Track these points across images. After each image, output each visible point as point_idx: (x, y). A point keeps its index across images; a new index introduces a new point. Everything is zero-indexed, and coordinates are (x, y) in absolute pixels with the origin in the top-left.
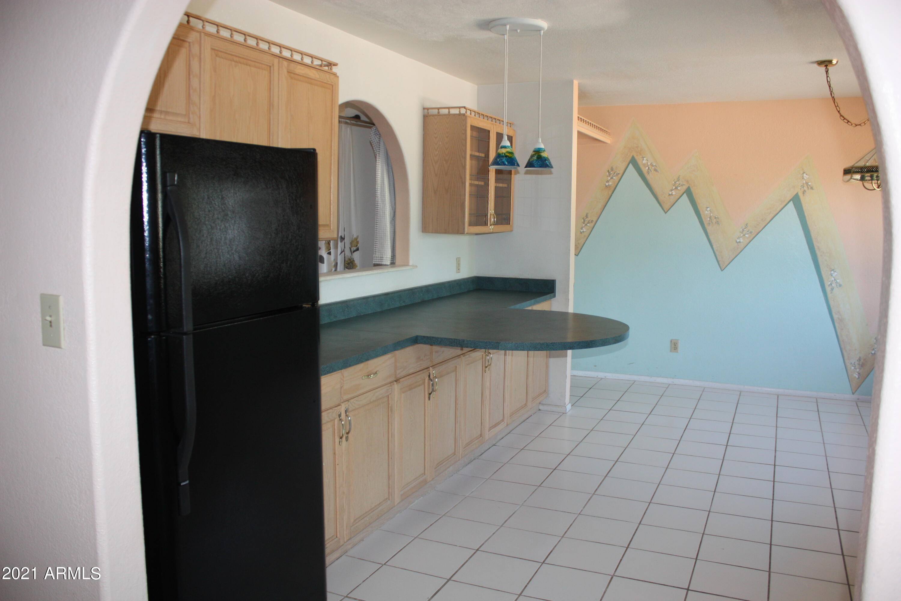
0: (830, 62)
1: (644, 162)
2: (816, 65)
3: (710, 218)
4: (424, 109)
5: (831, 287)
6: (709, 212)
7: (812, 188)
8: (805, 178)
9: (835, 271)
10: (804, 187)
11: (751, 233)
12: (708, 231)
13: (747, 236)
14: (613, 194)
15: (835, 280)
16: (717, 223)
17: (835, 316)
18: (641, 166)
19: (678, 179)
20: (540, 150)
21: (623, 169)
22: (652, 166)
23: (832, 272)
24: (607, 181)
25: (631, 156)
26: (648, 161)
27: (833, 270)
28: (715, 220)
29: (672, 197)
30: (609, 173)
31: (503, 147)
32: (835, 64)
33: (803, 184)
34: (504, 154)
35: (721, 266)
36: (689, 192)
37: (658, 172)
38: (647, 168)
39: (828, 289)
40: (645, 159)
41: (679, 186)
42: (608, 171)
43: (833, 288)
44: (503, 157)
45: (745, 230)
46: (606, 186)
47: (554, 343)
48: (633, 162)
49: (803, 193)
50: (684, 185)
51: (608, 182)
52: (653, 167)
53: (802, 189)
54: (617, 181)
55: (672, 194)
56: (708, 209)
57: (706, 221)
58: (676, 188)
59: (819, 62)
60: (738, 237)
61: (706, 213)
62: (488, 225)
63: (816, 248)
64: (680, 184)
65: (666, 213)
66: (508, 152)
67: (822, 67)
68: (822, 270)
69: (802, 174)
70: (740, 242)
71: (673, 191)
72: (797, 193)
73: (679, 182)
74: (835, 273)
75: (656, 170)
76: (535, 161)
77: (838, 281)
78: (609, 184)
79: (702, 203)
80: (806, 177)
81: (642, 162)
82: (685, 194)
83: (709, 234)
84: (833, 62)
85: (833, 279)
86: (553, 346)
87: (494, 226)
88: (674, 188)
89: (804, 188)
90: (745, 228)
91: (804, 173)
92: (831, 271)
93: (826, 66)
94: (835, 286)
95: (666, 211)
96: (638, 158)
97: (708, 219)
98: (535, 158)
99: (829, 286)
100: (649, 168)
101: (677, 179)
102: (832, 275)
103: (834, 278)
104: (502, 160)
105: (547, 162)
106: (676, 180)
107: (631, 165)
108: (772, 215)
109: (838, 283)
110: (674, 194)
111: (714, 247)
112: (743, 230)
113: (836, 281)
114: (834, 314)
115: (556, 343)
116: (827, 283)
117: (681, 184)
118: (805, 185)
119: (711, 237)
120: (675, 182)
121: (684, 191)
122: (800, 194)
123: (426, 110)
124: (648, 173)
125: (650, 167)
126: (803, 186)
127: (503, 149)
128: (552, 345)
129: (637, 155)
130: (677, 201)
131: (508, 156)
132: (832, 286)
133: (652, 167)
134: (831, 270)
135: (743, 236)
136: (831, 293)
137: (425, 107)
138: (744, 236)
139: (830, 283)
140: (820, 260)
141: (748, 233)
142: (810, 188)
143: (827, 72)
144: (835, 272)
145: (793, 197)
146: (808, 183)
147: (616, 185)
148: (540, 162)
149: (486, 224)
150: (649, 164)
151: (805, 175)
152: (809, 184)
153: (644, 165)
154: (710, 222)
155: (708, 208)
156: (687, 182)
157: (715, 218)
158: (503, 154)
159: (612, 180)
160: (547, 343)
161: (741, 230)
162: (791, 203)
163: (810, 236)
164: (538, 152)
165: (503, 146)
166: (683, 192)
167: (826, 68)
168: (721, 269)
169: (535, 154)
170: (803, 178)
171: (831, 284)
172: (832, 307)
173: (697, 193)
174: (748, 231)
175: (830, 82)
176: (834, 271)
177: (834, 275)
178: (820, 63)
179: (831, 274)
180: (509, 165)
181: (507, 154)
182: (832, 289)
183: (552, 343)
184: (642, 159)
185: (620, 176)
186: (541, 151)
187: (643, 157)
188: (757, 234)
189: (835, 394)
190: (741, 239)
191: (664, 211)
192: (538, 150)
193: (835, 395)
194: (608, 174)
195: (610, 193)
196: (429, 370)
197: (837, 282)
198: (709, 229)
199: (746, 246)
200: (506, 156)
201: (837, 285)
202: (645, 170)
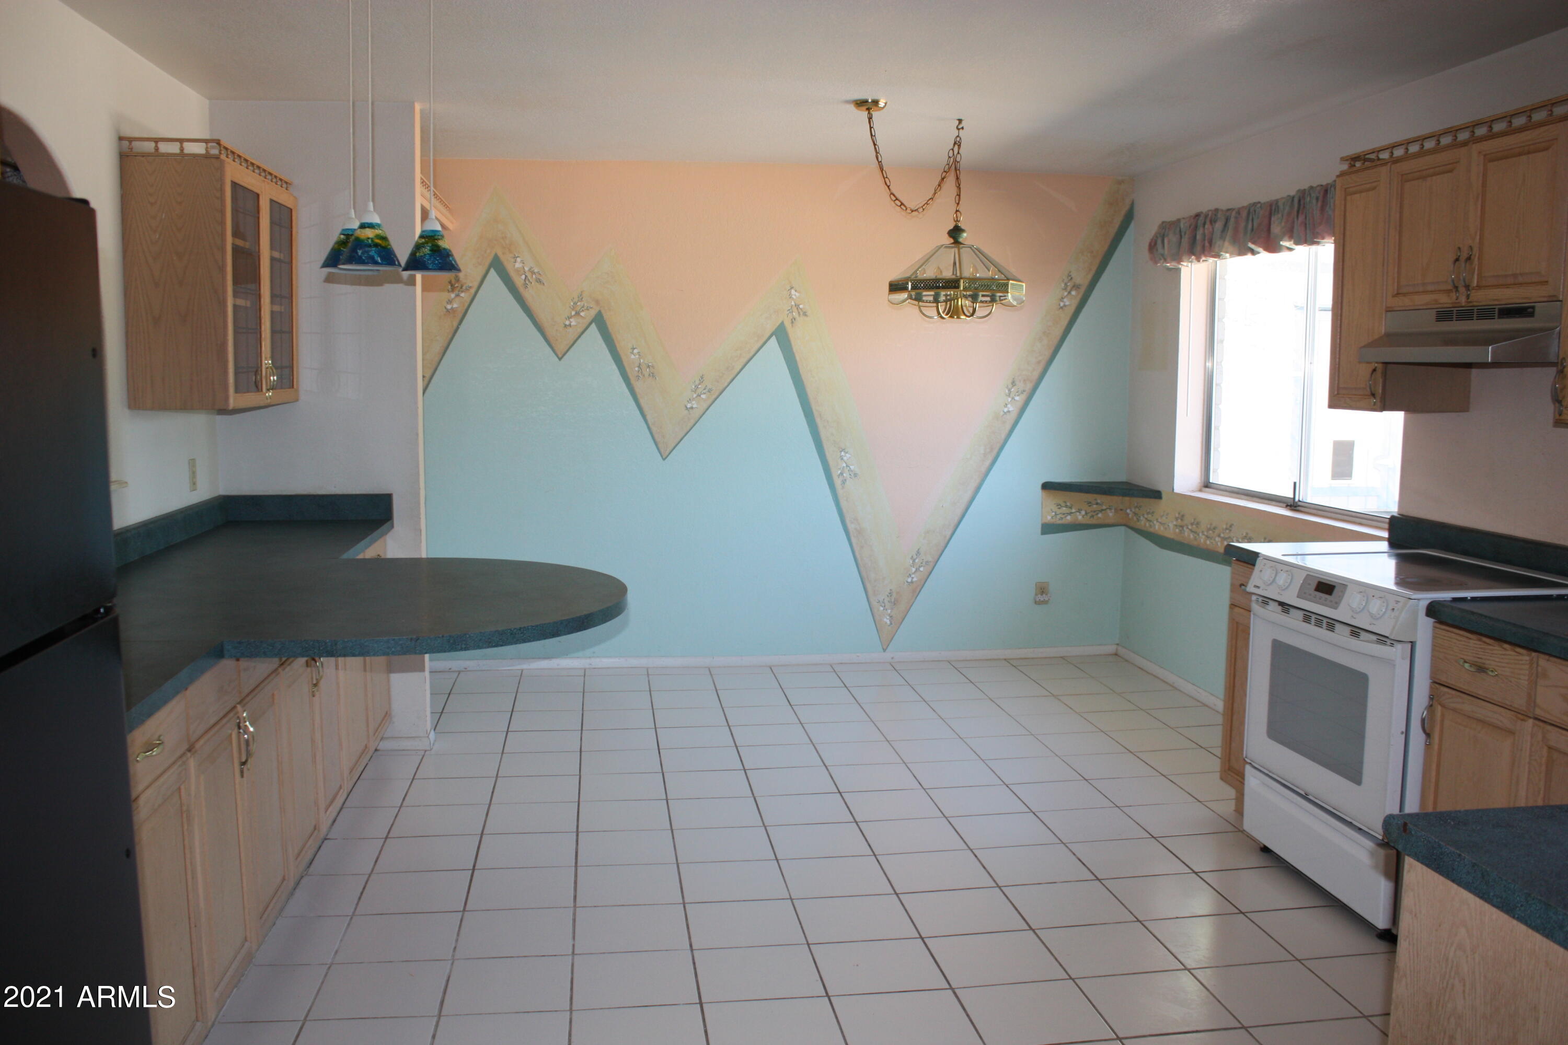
0: (876, 102)
1: (518, 265)
2: (852, 107)
3: (639, 367)
4: (121, 139)
5: (841, 478)
6: (637, 356)
7: (805, 314)
8: (793, 296)
9: (846, 450)
10: (792, 312)
11: (709, 391)
12: (637, 390)
13: (703, 396)
14: (462, 325)
15: (847, 466)
16: (652, 375)
17: (851, 527)
18: (513, 274)
19: (581, 297)
20: (435, 235)
21: (479, 279)
22: (533, 273)
23: (843, 453)
24: (449, 300)
25: (492, 255)
26: (523, 263)
27: (843, 450)
28: (648, 370)
29: (570, 330)
30: (452, 286)
31: (366, 225)
32: (882, 106)
33: (792, 307)
34: (372, 239)
35: (662, 450)
36: (599, 321)
37: (544, 284)
38: (523, 277)
39: (838, 482)
40: (519, 260)
41: (583, 311)
42: (450, 282)
43: (845, 480)
44: (370, 246)
45: (700, 386)
46: (448, 311)
47: (525, 627)
48: (497, 264)
49: (792, 322)
50: (591, 308)
51: (450, 302)
52: (534, 276)
53: (790, 316)
54: (469, 300)
55: (570, 325)
56: (635, 351)
57: (632, 372)
58: (578, 314)
59: (859, 102)
60: (688, 399)
61: (631, 359)
62: (262, 391)
63: (816, 413)
64: (583, 307)
65: (560, 359)
66: (378, 237)
67: (863, 111)
68: (827, 453)
69: (789, 290)
70: (692, 408)
71: (571, 320)
72: (782, 323)
73: (582, 303)
74: (847, 455)
75: (539, 281)
76: (427, 257)
77: (852, 467)
78: (452, 308)
79: (624, 342)
80: (795, 295)
81: (514, 266)
82: (593, 325)
83: (639, 396)
84: (880, 103)
85: (845, 465)
86: (522, 635)
87: (274, 391)
88: (573, 313)
89: (793, 314)
90: (699, 384)
91: (792, 288)
92: (841, 452)
93: (868, 109)
94: (849, 476)
95: (560, 356)
96: (506, 260)
97: (637, 369)
98: (427, 250)
99: (839, 476)
100: (526, 276)
101: (579, 297)
102: (842, 459)
103: (846, 463)
104: (367, 252)
105: (451, 259)
106: (576, 300)
107: (492, 271)
108: (744, 360)
109: (852, 471)
110: (573, 325)
111: (649, 417)
112: (697, 387)
113: (848, 468)
114: (848, 521)
115: (528, 627)
116: (835, 473)
117: (585, 308)
118: (795, 309)
119: (642, 402)
120: (575, 303)
121: (591, 319)
122: (788, 324)
123: (126, 143)
124: (526, 286)
125: (529, 275)
126: (790, 311)
127: (367, 229)
128: (521, 633)
129: (504, 253)
130: (579, 337)
131: (380, 245)
132: (844, 477)
133: (532, 276)
134: (841, 450)
135: (696, 397)
136: (843, 488)
137: (122, 135)
138: (699, 397)
139: (839, 472)
140: (823, 434)
141: (704, 391)
142: (801, 313)
143: (870, 118)
144: (847, 453)
145: (776, 330)
146: (799, 306)
147: (466, 307)
148: (438, 258)
149: (258, 388)
150: (526, 269)
151: (793, 292)
152: (801, 306)
153: (517, 271)
154: (640, 375)
155: (634, 349)
156: (597, 302)
157: (649, 367)
158: (370, 241)
159: (457, 299)
160: (511, 630)
161: (693, 387)
162: (774, 338)
163: (806, 395)
164: (430, 238)
165: (367, 223)
166: (589, 321)
167: (869, 113)
168: (662, 456)
169: (427, 243)
170: (790, 298)
171: (842, 474)
172: (845, 511)
173: (613, 321)
174: (705, 389)
175: (875, 136)
176: (845, 452)
177: (845, 458)
178: (861, 104)
179: (841, 456)
180: (384, 263)
181: (378, 241)
182: (844, 482)
183: (520, 629)
184: (513, 260)
185: (473, 291)
186: (439, 236)
187: (515, 257)
188: (721, 394)
189: (858, 654)
190: (694, 402)
191: (557, 356)
192: (430, 234)
193: (858, 656)
194: (450, 287)
195: (455, 324)
196: (237, 713)
197: (850, 470)
198: (639, 386)
199: (704, 414)
200: (376, 245)
201: (850, 475)
202: (519, 281)
